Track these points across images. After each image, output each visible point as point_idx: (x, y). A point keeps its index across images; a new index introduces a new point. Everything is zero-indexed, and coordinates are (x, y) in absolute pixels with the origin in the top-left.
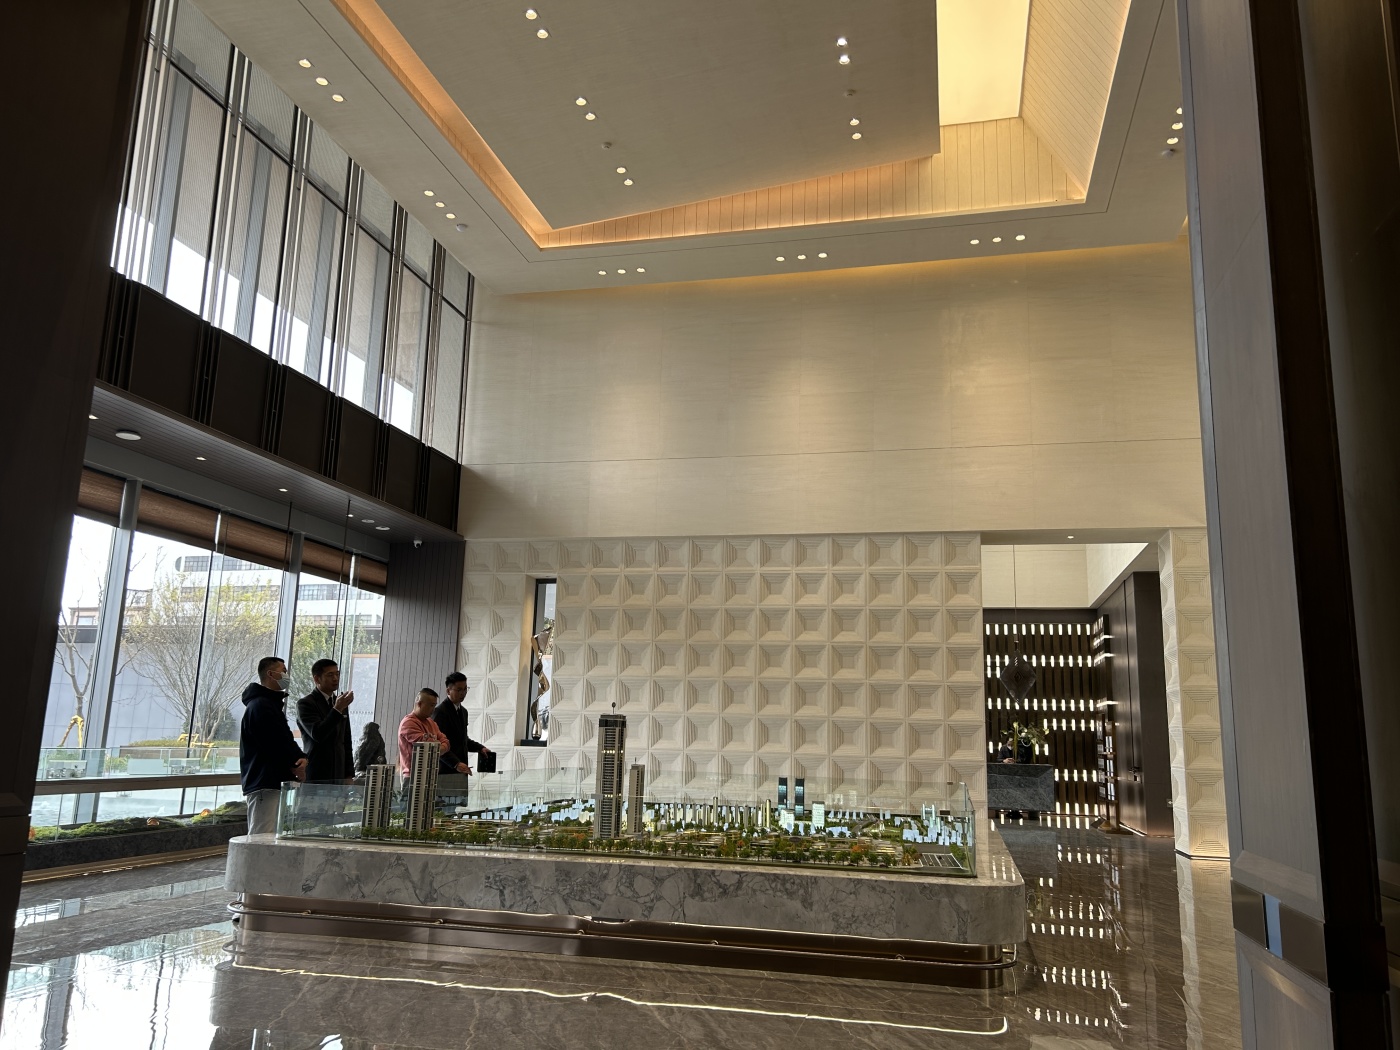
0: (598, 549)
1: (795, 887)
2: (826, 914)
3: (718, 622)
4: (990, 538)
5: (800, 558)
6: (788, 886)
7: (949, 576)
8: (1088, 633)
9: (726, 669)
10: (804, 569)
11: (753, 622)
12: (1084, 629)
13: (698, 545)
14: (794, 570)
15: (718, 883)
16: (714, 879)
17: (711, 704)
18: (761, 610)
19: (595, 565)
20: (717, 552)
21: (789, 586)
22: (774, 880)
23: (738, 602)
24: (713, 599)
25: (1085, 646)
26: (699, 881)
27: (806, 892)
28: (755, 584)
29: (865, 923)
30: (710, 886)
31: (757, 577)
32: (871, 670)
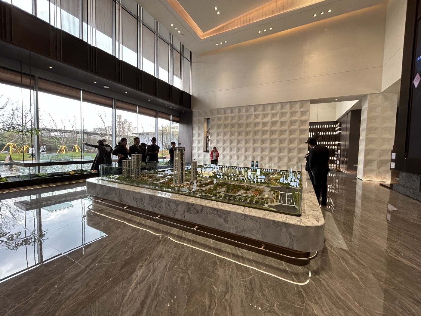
0: (218, 111)
1: (222, 214)
2: (233, 226)
3: (244, 126)
4: (313, 102)
5: (264, 110)
6: (219, 213)
7: (301, 112)
8: (335, 127)
9: (246, 136)
10: (265, 112)
11: (252, 125)
12: (333, 126)
13: (240, 108)
14: (262, 113)
15: (195, 208)
16: (194, 207)
17: (242, 144)
18: (254, 123)
19: (218, 115)
20: (244, 110)
21: (261, 116)
22: (214, 210)
23: (249, 121)
24: (243, 121)
25: (333, 130)
26: (189, 207)
27: (226, 216)
28: (253, 117)
29: (248, 232)
30: (192, 209)
31: (253, 115)
32: (280, 135)
